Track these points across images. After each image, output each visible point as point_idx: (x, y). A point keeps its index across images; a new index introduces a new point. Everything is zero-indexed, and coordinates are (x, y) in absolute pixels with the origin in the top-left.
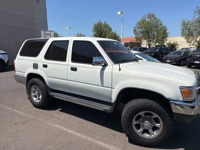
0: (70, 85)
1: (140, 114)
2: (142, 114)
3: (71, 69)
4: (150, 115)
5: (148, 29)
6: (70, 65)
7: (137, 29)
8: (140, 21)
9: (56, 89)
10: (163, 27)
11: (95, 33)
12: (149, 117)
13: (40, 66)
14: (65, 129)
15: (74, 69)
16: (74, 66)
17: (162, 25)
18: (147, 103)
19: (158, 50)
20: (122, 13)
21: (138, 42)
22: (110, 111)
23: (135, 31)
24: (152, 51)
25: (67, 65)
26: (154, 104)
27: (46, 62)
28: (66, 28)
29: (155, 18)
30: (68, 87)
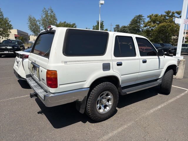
0: (140, 76)
30: (137, 78)
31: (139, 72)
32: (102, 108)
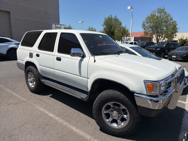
0: (56, 73)
1: (109, 104)
2: (110, 104)
3: (57, 59)
4: (119, 106)
5: (157, 24)
6: (56, 55)
7: (146, 24)
8: (149, 15)
9: (46, 77)
10: (173, 22)
11: (105, 27)
12: (117, 107)
13: (34, 55)
14: (47, 112)
15: (59, 59)
16: (59, 56)
17: (172, 20)
18: (115, 94)
19: (164, 45)
20: (131, 8)
21: (146, 36)
22: (85, 99)
23: (144, 25)
24: (159, 46)
25: (54, 55)
26: (122, 96)
27: (39, 52)
28: (79, 22)
29: (165, 13)
30: (55, 75)
31: (54, 69)
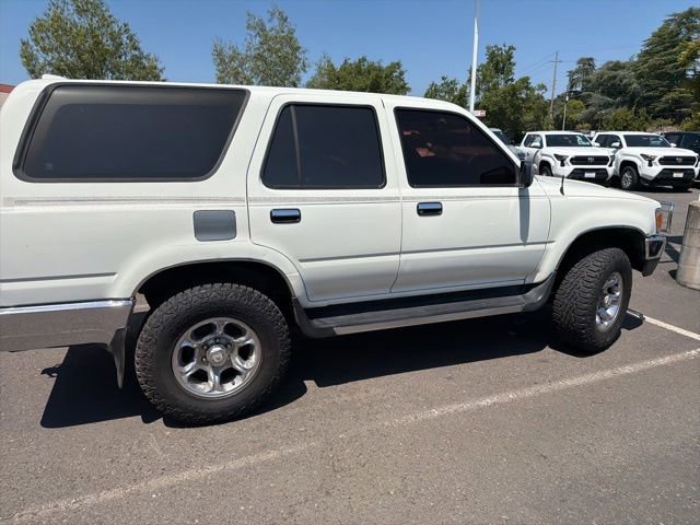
3: (419, 211)
8: (43, 18)
15: (432, 210)
17: (138, 50)
23: (29, 59)
25: (396, 198)
30: (395, 277)
31: (400, 253)
32: (214, 377)
